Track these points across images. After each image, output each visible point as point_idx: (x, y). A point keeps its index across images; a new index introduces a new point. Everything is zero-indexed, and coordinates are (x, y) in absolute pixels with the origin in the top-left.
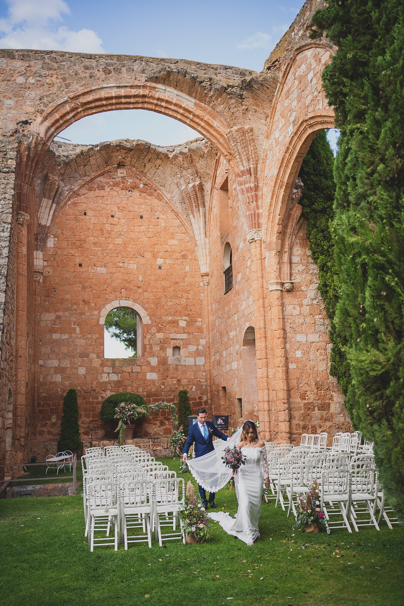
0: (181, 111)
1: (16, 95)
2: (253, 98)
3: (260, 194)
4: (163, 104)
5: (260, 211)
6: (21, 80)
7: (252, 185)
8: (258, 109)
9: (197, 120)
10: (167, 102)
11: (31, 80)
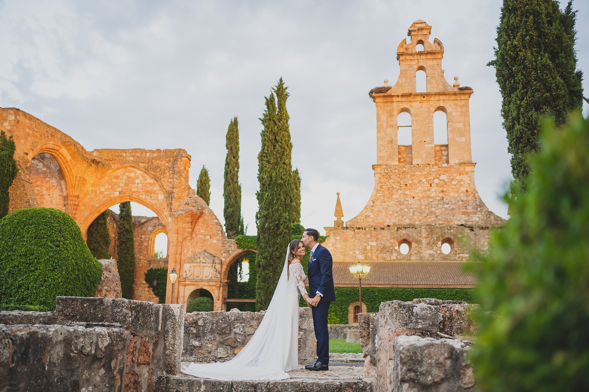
0: (64, 161)
1: (26, 139)
2: (96, 169)
3: (78, 208)
4: (60, 156)
5: (77, 216)
6: (28, 130)
7: (76, 203)
8: (94, 173)
9: (67, 167)
10: (62, 155)
11: (31, 132)
